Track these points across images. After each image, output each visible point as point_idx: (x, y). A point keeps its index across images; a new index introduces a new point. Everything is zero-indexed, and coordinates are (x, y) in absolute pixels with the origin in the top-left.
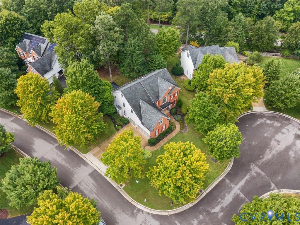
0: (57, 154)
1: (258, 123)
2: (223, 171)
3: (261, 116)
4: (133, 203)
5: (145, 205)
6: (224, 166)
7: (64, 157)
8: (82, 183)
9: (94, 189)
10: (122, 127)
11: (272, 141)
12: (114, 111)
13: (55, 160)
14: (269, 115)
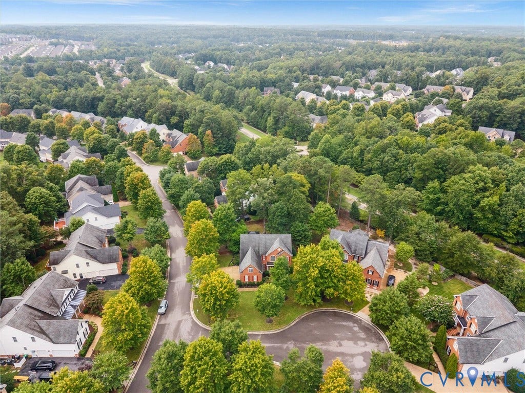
0: (184, 261)
1: (344, 324)
2: (264, 330)
3: (358, 321)
4: (191, 308)
5: (195, 313)
6: (269, 329)
7: (185, 264)
8: (179, 283)
9: (181, 289)
10: (234, 265)
11: (335, 342)
12: (236, 251)
13: (179, 264)
14: (366, 326)
